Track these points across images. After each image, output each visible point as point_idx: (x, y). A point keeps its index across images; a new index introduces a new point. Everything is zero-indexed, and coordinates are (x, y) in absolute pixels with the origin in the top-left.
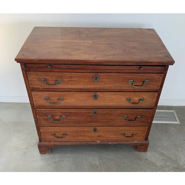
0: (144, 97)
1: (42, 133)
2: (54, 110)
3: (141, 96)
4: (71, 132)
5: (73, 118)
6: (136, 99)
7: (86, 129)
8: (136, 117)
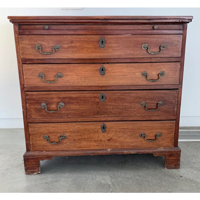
0: (164, 70)
1: (32, 135)
2: (49, 94)
3: (160, 69)
4: (71, 132)
5: (73, 106)
6: (154, 73)
7: (92, 127)
8: (157, 104)
